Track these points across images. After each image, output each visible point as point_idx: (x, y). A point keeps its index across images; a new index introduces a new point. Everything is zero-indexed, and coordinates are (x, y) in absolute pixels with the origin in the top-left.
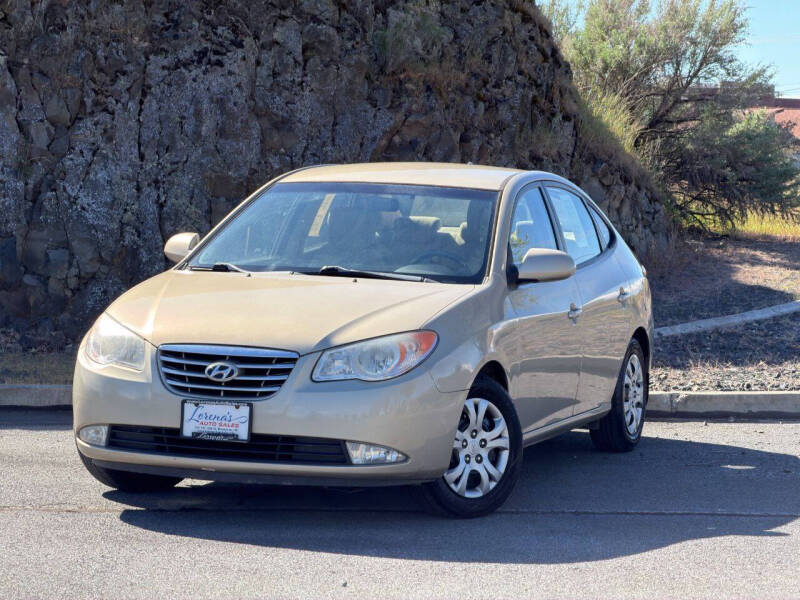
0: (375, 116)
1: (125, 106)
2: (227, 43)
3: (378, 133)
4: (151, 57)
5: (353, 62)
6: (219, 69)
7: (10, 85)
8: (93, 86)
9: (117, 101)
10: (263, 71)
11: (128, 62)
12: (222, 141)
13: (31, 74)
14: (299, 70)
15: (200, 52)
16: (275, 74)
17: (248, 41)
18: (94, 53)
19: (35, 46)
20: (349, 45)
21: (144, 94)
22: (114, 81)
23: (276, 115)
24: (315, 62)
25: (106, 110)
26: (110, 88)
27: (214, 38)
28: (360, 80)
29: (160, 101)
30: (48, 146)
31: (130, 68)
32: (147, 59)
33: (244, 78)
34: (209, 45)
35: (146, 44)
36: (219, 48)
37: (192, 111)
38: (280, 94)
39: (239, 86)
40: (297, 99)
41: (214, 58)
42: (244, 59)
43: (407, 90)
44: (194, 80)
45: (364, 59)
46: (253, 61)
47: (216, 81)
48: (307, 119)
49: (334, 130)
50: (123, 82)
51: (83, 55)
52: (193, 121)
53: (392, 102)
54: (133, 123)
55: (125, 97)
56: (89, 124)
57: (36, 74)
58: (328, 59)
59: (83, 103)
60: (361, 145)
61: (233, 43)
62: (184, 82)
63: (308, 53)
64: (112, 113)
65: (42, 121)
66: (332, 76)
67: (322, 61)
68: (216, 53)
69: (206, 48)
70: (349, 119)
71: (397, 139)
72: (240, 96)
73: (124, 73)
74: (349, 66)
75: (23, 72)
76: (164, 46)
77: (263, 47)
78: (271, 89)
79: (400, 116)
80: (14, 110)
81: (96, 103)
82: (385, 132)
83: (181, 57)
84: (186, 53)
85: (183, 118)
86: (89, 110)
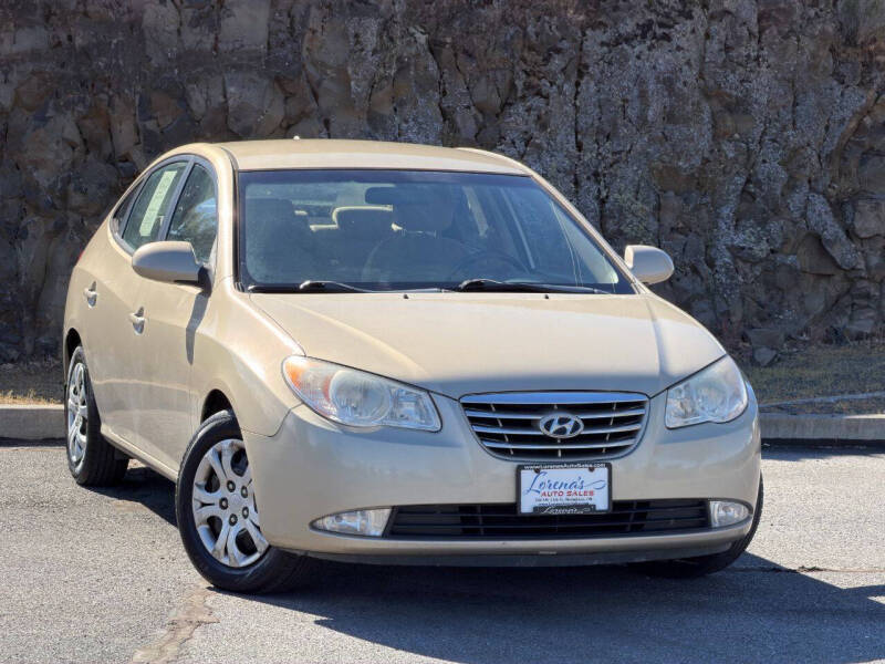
0: (842, 94)
1: (560, 88)
2: (674, 14)
3: (847, 113)
4: (588, 32)
5: (817, 33)
6: (665, 43)
7: (433, 68)
8: (524, 67)
9: (552, 84)
10: (715, 46)
11: (563, 39)
12: (670, 127)
13: (456, 55)
14: (754, 43)
15: (643, 26)
16: (727, 49)
17: (697, 11)
18: (525, 29)
19: (458, 23)
20: (812, 12)
21: (581, 75)
22: (547, 60)
23: (730, 96)
24: (772, 33)
25: (539, 94)
26: (543, 69)
27: (659, 8)
28: (824, 53)
29: (599, 82)
30: (476, 136)
31: (565, 44)
32: (584, 35)
33: (693, 55)
34: (653, 17)
35: (582, 18)
36: (665, 20)
37: (636, 93)
38: (733, 72)
39: (688, 63)
40: (752, 76)
41: (659, 31)
42: (693, 31)
43: (878, 64)
44: (638, 57)
45: (830, 28)
46: (703, 34)
47: (663, 58)
48: (764, 100)
49: (793, 112)
50: (557, 62)
51: (512, 32)
52: (637, 104)
53: (863, 78)
54: (569, 108)
55: (560, 79)
56: (521, 109)
57: (461, 55)
58: (787, 30)
59: (513, 86)
60: (827, 128)
61: (681, 13)
62: (627, 61)
63: (764, 24)
64: (547, 97)
65: (468, 107)
66: (792, 49)
67: (779, 32)
68: (661, 25)
69: (651, 22)
70: (812, 99)
71: (868, 121)
72: (690, 75)
73: (558, 51)
74: (813, 37)
75: (447, 52)
76: (603, 19)
77: (712, 17)
78: (724, 66)
79: (872, 94)
80: (437, 96)
81: (528, 86)
82: (854, 113)
83: (622, 32)
84: (628, 27)
85: (625, 101)
86: (519, 94)
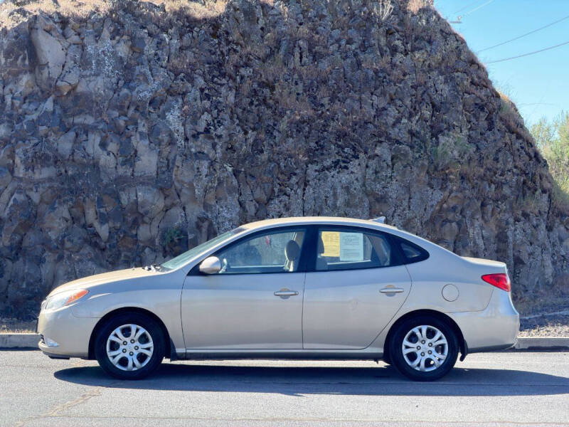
0: (432, 194)
1: (296, 192)
2: (350, 156)
4: (309, 165)
5: (419, 165)
6: (345, 170)
7: (235, 182)
8: (279, 182)
9: (292, 190)
10: (370, 171)
11: (297, 169)
12: (348, 209)
13: (246, 177)
14: (389, 170)
15: (335, 162)
16: (376, 172)
17: (362, 155)
18: (279, 164)
19: (247, 161)
20: (417, 155)
21: (306, 185)
22: (289, 179)
23: (378, 194)
24: (398, 165)
25: (285, 194)
26: (288, 183)
27: (343, 154)
28: (423, 174)
29: (314, 189)
30: (256, 214)
31: (298, 171)
32: (307, 167)
33: (359, 175)
34: (340, 158)
35: (306, 158)
36: (345, 159)
37: (331, 194)
38: (379, 183)
39: (357, 179)
40: (389, 185)
41: (343, 165)
42: (359, 165)
43: (450, 179)
44: (333, 177)
45: (426, 163)
46: (364, 165)
47: (345, 177)
48: (394, 196)
49: (409, 202)
50: (294, 179)
51: (273, 165)
52: (332, 198)
53: (442, 185)
54: (300, 201)
55: (296, 187)
56: (277, 202)
57: (248, 177)
58: (406, 163)
59: (273, 191)
60: (425, 209)
61: (353, 156)
62: (327, 178)
63: (394, 161)
64: (289, 196)
65: (252, 201)
66: (408, 172)
67: (402, 165)
68: (344, 162)
69: (339, 160)
70: (418, 196)
71: (445, 206)
72: (357, 185)
73: (295, 174)
74: (417, 166)
75: (242, 175)
76: (316, 159)
77: (369, 158)
78: (374, 181)
79: (447, 193)
80: (237, 196)
81: (280, 191)
82: (438, 202)
83: (325, 165)
84: (328, 163)
85: (327, 197)
86: (276, 194)
